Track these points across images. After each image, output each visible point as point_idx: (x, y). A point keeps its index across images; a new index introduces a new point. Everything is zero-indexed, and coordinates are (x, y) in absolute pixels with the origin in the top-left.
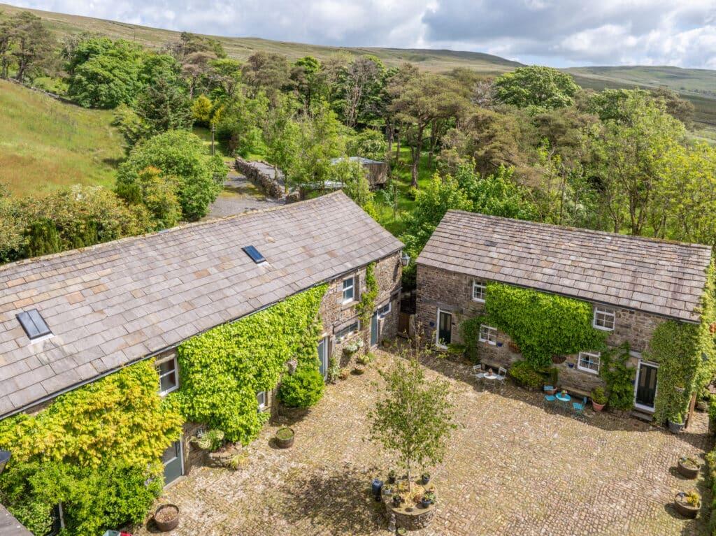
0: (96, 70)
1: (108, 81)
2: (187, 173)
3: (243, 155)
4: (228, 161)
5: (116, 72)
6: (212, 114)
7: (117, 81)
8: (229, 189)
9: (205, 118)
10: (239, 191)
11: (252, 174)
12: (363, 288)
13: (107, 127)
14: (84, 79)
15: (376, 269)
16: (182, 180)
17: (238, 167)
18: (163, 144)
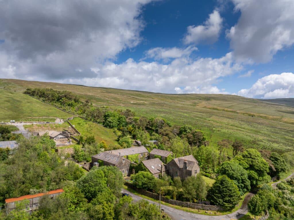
0: (110, 121)
1: (112, 123)
2: (128, 143)
3: (137, 139)
4: (134, 140)
5: (114, 121)
6: (132, 131)
7: (114, 123)
8: (134, 145)
9: (131, 131)
10: (136, 146)
11: (137, 143)
12: (143, 155)
13: (113, 133)
14: (108, 122)
15: (145, 153)
16: (127, 144)
17: (136, 142)
18: (125, 139)
